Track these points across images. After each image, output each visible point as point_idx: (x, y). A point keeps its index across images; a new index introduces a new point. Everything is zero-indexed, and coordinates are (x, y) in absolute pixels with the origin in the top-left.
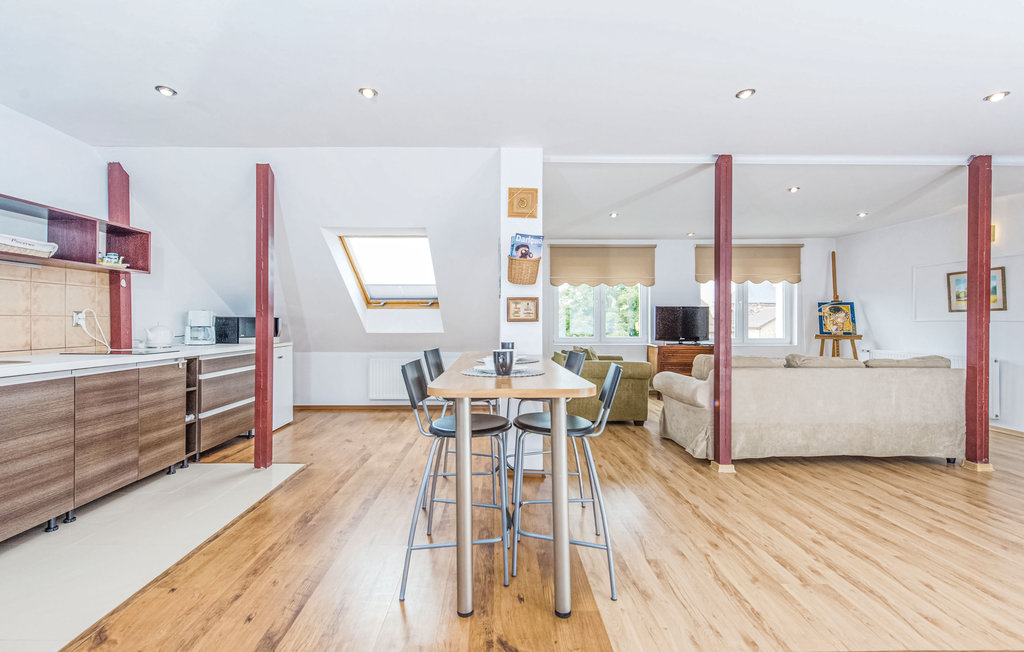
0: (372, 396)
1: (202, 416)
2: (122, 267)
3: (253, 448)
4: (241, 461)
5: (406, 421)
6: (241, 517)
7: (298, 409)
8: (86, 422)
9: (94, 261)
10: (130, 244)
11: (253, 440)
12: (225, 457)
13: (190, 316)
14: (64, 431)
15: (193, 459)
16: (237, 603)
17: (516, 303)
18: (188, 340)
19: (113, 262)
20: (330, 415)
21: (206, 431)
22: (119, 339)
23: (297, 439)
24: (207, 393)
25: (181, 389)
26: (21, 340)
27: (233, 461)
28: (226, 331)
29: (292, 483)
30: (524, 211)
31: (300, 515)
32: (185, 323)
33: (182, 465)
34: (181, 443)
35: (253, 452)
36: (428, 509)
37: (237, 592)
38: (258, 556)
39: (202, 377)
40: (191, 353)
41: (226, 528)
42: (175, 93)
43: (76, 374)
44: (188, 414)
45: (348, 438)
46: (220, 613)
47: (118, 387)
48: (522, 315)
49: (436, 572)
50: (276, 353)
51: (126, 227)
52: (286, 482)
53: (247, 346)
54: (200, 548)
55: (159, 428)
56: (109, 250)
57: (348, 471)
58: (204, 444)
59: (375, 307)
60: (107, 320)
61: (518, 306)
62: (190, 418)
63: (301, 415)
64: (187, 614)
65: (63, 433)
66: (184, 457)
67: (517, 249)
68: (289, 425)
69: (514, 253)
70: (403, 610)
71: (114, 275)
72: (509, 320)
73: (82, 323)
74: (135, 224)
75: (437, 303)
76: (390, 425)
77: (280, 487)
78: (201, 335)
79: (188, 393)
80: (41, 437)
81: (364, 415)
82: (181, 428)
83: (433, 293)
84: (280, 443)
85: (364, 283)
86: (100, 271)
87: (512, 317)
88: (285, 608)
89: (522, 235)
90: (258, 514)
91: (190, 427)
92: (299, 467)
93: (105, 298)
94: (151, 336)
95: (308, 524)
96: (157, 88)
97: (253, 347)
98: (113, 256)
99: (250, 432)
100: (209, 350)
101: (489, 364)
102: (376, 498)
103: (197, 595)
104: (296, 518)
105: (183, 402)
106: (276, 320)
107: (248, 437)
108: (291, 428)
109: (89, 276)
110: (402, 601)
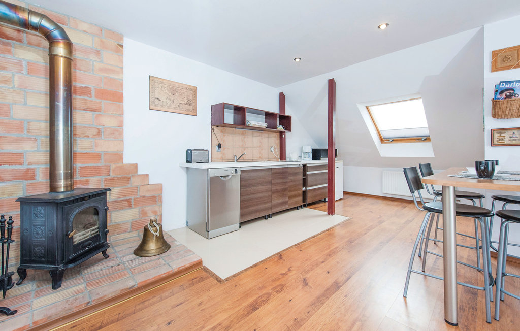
0: (384, 192)
1: (308, 189)
2: (283, 130)
3: (327, 206)
4: (322, 210)
5: (407, 208)
6: (323, 232)
7: (345, 193)
8: (275, 184)
9: (276, 129)
10: (286, 121)
11: (327, 203)
12: (316, 207)
13: (303, 149)
14: (269, 186)
15: (304, 206)
16: (323, 264)
17: (500, 133)
18: (303, 158)
19: (281, 128)
20: (361, 198)
21: (309, 195)
22: (282, 157)
23: (345, 206)
24: (309, 180)
25: (301, 177)
26: (258, 156)
27: (319, 210)
28: (316, 154)
29: (344, 225)
30: (508, 64)
31: (348, 239)
32: (302, 152)
33: (301, 207)
34: (301, 198)
35: (327, 208)
36: (422, 257)
37: (323, 260)
38: (331, 249)
39: (308, 173)
40: (304, 163)
41: (317, 235)
42: (300, 59)
43: (272, 167)
44: (303, 187)
45: (372, 210)
46: (317, 265)
47: (283, 173)
48: (507, 141)
49: (429, 292)
50: (336, 165)
51: (284, 115)
52: (341, 223)
53: (324, 161)
54: (309, 239)
55: (294, 191)
56: (280, 125)
57: (371, 226)
58: (309, 201)
59: (386, 143)
60: (279, 149)
61: (502, 135)
62: (304, 189)
63: (347, 196)
64: (306, 260)
65: (269, 187)
66: (302, 204)
67: (501, 93)
68: (341, 199)
69: (498, 96)
70: (406, 302)
71: (281, 133)
72: (493, 145)
73: (273, 150)
74: (287, 113)
75: (430, 139)
76: (396, 208)
77: (339, 225)
78: (307, 156)
79: (303, 178)
80: (264, 187)
81: (380, 201)
82: (302, 192)
83: (426, 132)
84: (338, 206)
85: (380, 129)
86: (277, 132)
87: (496, 142)
88: (343, 275)
89: (506, 82)
90: (329, 232)
91: (304, 192)
92: (347, 218)
93: (278, 141)
94: (291, 156)
95: (352, 243)
96: (295, 59)
97: (327, 162)
98: (281, 126)
99: (325, 199)
100: (310, 162)
101: (473, 171)
102: (388, 242)
103: (309, 255)
104: (346, 240)
105: (302, 182)
106: (336, 150)
107: (325, 201)
108: (342, 201)
109: (274, 134)
110: (405, 297)
